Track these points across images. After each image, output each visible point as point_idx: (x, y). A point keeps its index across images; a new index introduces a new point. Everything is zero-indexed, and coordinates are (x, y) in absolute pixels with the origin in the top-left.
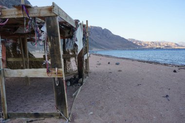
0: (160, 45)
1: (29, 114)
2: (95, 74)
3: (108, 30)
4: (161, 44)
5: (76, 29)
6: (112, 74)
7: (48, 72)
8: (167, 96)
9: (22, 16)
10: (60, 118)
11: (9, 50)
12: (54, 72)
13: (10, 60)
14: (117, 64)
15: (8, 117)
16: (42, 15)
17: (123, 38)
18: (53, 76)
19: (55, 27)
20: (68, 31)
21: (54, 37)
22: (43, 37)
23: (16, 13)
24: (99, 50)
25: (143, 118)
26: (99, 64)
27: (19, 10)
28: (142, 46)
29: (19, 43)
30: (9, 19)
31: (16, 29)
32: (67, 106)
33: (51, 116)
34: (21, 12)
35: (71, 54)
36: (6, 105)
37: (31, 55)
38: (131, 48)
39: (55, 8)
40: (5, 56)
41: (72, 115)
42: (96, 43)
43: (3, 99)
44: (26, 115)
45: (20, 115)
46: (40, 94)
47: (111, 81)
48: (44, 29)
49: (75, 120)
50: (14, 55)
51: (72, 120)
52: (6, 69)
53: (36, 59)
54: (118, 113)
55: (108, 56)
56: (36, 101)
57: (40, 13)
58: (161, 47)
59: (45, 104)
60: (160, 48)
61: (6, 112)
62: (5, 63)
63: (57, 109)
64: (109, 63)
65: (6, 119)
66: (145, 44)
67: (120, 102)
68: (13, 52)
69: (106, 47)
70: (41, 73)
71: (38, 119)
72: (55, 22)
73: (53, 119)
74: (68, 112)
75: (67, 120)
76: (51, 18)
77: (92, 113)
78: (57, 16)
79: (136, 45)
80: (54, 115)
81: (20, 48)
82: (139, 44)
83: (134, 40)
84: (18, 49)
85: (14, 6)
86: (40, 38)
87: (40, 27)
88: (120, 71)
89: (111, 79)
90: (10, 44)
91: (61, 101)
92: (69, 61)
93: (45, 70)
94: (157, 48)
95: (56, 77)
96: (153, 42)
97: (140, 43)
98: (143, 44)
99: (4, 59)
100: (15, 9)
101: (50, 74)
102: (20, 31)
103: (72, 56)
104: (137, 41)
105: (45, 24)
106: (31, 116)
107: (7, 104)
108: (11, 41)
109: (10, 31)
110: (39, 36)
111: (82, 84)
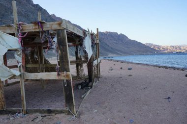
0: (180, 49)
1: (43, 110)
2: (106, 78)
3: (124, 35)
4: (182, 48)
5: (84, 38)
6: (122, 78)
7: (58, 75)
8: (169, 98)
9: (38, 30)
10: (68, 114)
11: (28, 57)
12: (63, 75)
13: (29, 66)
14: (129, 69)
15: (27, 113)
16: (53, 28)
17: (140, 43)
18: (62, 78)
19: (64, 38)
20: (78, 39)
21: (63, 46)
22: (55, 46)
23: (34, 28)
24: (115, 55)
25: (141, 116)
26: (112, 70)
27: (36, 25)
28: (161, 51)
29: (36, 51)
30: (28, 32)
31: (33, 39)
32: (74, 104)
33: (61, 112)
34: (37, 27)
35: (83, 60)
36: (25, 103)
37: (46, 62)
38: (149, 53)
39: (63, 23)
40: (24, 63)
41: (79, 112)
42: (112, 48)
43: (23, 97)
44: (41, 111)
45: (36, 111)
46: (54, 96)
47: (119, 85)
48: (55, 40)
49: (81, 116)
50: (32, 62)
51: (79, 116)
52: (25, 73)
53: (51, 65)
54: (120, 111)
55: (122, 62)
56: (50, 101)
57: (51, 27)
58: (182, 51)
59: (58, 103)
60: (180, 52)
61: (25, 109)
62: (25, 69)
63: (66, 106)
64: (121, 68)
65: (24, 114)
66: (164, 49)
67: (123, 103)
68: (31, 59)
69: (122, 52)
70: (53, 76)
71: (50, 114)
72: (63, 34)
73: (62, 115)
74: (75, 109)
75: (75, 116)
76: (60, 31)
77: (96, 111)
78: (65, 29)
79: (154, 50)
80: (64, 111)
81: (37, 54)
82: (157, 49)
83: (152, 44)
84: (35, 56)
85: (32, 23)
86: (52, 47)
87: (53, 38)
88: (130, 76)
89: (119, 83)
90: (29, 52)
91: (69, 100)
92: (81, 66)
93: (56, 73)
94: (177, 52)
95: (65, 79)
96: (173, 47)
97: (159, 47)
98: (161, 49)
99: (24, 65)
100: (33, 25)
101: (60, 77)
102: (37, 40)
103: (84, 62)
104: (155, 46)
105: (56, 36)
106: (45, 112)
107: (26, 101)
108: (30, 49)
109: (29, 40)
110: (52, 45)
111: (91, 87)
